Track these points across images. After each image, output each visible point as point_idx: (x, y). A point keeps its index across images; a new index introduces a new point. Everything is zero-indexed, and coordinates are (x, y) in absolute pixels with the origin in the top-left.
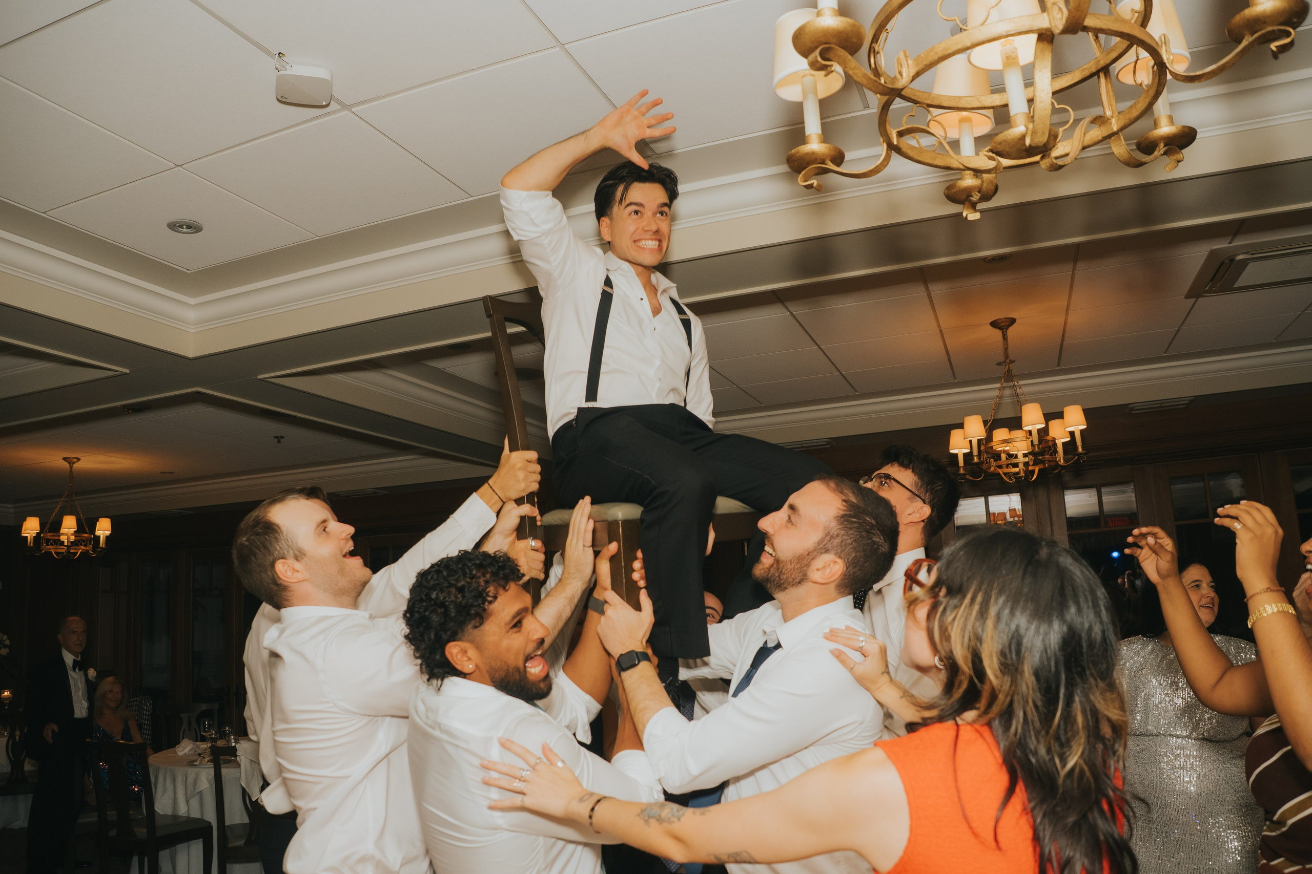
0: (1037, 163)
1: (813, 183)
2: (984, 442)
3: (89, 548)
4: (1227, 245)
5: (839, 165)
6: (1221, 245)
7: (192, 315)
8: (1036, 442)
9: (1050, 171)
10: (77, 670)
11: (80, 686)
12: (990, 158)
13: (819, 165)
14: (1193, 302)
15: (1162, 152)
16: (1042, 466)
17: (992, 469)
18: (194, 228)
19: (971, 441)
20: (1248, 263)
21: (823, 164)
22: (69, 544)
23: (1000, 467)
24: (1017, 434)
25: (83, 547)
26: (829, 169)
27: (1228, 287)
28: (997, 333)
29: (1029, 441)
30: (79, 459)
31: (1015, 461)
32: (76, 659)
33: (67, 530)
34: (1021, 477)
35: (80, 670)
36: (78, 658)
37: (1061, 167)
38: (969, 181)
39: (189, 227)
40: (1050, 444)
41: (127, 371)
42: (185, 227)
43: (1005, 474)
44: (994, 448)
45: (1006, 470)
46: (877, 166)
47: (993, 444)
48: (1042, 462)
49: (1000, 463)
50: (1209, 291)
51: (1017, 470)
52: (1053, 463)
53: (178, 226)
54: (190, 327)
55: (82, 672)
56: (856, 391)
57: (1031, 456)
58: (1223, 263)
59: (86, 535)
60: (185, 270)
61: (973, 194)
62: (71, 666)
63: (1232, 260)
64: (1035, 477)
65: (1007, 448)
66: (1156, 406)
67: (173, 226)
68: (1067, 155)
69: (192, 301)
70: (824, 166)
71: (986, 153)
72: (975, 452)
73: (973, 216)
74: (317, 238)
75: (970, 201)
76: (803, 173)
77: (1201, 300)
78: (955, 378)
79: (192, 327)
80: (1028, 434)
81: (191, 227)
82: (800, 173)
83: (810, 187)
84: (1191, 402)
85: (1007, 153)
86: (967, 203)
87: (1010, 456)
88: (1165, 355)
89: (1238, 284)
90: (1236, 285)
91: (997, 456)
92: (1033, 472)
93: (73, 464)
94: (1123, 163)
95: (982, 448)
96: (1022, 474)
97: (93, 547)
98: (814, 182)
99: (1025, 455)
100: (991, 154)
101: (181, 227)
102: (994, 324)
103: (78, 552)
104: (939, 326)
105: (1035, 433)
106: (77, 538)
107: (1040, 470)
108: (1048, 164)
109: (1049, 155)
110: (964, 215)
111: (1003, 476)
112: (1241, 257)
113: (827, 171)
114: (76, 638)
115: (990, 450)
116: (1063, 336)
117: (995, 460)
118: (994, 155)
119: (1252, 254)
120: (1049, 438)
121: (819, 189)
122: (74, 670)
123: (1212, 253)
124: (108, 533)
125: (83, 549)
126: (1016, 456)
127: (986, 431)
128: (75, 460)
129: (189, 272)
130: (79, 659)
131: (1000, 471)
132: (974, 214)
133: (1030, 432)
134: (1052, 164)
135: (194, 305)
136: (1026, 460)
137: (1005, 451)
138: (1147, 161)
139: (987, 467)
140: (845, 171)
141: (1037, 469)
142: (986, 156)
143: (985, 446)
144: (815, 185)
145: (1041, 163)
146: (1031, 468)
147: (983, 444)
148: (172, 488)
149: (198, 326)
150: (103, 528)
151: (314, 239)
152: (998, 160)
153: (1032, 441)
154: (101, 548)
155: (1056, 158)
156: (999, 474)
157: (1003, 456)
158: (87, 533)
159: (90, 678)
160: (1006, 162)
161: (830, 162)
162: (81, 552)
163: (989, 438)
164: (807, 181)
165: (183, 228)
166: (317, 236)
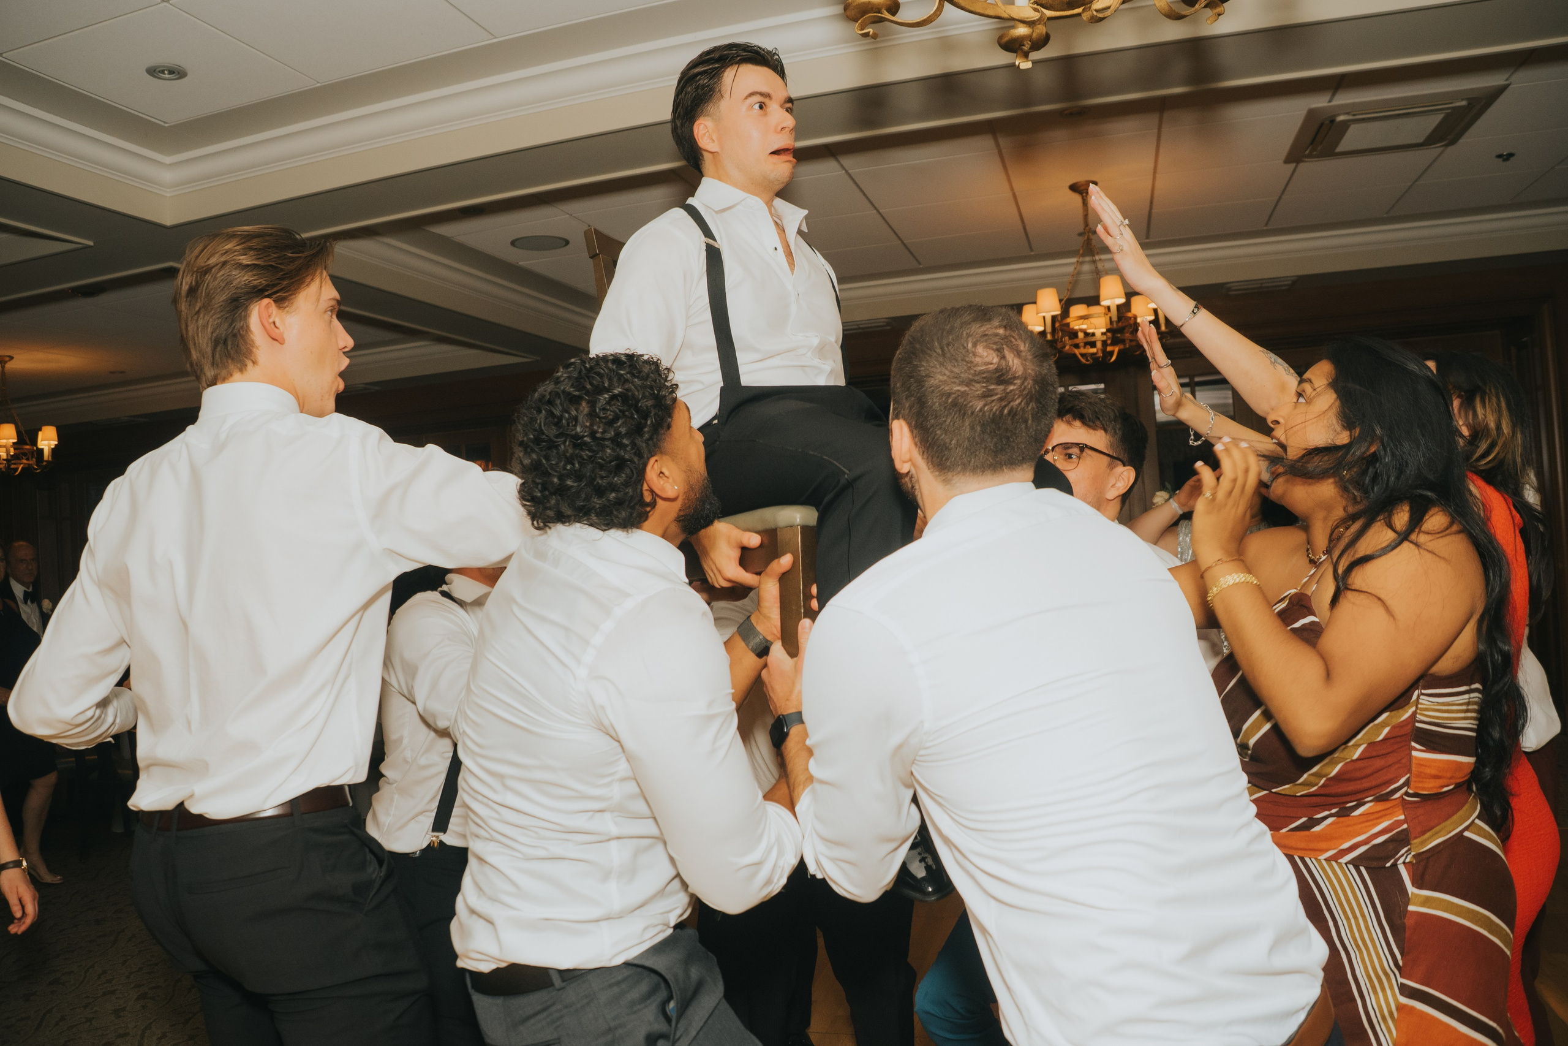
0: (1079, 15)
1: (869, 32)
2: (1059, 318)
3: (33, 462)
4: (1325, 104)
5: (894, 14)
6: (1320, 102)
7: (168, 176)
8: (1115, 318)
9: (1092, 23)
10: (29, 602)
11: (34, 621)
12: (1036, 10)
13: (875, 14)
14: (1292, 169)
15: (1203, 5)
16: (1122, 347)
17: (1067, 347)
18: (177, 73)
19: (1044, 318)
20: (1348, 127)
21: (879, 13)
22: (9, 458)
23: (1077, 346)
24: (1095, 310)
25: (25, 461)
26: (885, 18)
27: (1330, 152)
28: (1077, 198)
29: (1108, 317)
30: (11, 358)
31: (1092, 339)
32: (26, 590)
33: (5, 441)
34: (1099, 357)
35: (32, 602)
36: (29, 589)
37: (1101, 19)
38: (1022, 31)
39: (171, 72)
40: (1132, 322)
41: (91, 243)
42: (166, 72)
43: (1083, 355)
44: (1072, 326)
45: (1083, 351)
46: (930, 16)
47: (1068, 320)
48: (1123, 341)
49: (1076, 341)
50: (1310, 156)
51: (1094, 350)
52: (1134, 343)
53: (159, 72)
54: (165, 189)
55: (35, 604)
56: (920, 264)
57: (1109, 334)
58: (1322, 124)
59: (28, 447)
60: (162, 124)
61: (1025, 43)
62: (22, 598)
63: (1332, 121)
64: (1114, 358)
65: (1084, 327)
66: (1253, 286)
67: (153, 72)
68: (1109, 8)
69: (167, 160)
70: (880, 15)
71: (1032, 5)
72: (1049, 329)
73: (1025, 65)
74: (319, 85)
75: (1022, 50)
76: (860, 21)
77: (1302, 165)
78: (1031, 249)
79: (168, 190)
80: (1107, 310)
81: (174, 73)
82: (857, 22)
83: (866, 35)
84: (1294, 283)
85: (1051, 5)
86: (1019, 52)
87: (1086, 334)
88: (1265, 228)
89: (1339, 149)
90: (1338, 150)
91: (1074, 334)
92: (1112, 353)
93: (5, 364)
94: (1163, 15)
95: (1057, 325)
96: (1100, 354)
97: (36, 461)
98: (870, 30)
99: (1103, 334)
100: (1035, 6)
101: (163, 72)
102: (1074, 188)
103: (18, 469)
104: (1012, 189)
105: (1114, 309)
106: (17, 451)
107: (1119, 352)
108: (1089, 16)
109: (1090, 7)
110: (1017, 63)
111: (1080, 357)
112: (1341, 118)
113: (882, 20)
114: (25, 566)
115: (1065, 328)
116: (1151, 203)
117: (1070, 338)
118: (1039, 7)
119: (1354, 115)
120: (1130, 315)
121: (875, 36)
122: (26, 602)
123: (1311, 113)
124: (54, 443)
125: (25, 464)
126: (1093, 334)
127: (1062, 308)
128: (7, 359)
129: (166, 125)
130: (31, 590)
131: (1077, 351)
132: (1026, 63)
133: (1108, 308)
134: (1093, 17)
135: (170, 165)
136: (1104, 338)
137: (1081, 330)
138: (1188, 14)
139: (1062, 346)
140: (900, 21)
141: (1116, 349)
142: (1032, 8)
143: (1060, 322)
144: (871, 33)
145: (1083, 15)
146: (1109, 349)
147: (1058, 320)
148: (129, 391)
149: (176, 189)
150: (47, 440)
151: (314, 86)
152: (1042, 11)
153: (1110, 318)
154: (46, 461)
155: (1097, 11)
156: (1075, 355)
157: (1081, 335)
158: (27, 445)
159: (44, 610)
160: (1049, 13)
161: (885, 11)
162: (22, 468)
163: (1065, 312)
164: (863, 30)
165: (165, 74)
166: (318, 83)
